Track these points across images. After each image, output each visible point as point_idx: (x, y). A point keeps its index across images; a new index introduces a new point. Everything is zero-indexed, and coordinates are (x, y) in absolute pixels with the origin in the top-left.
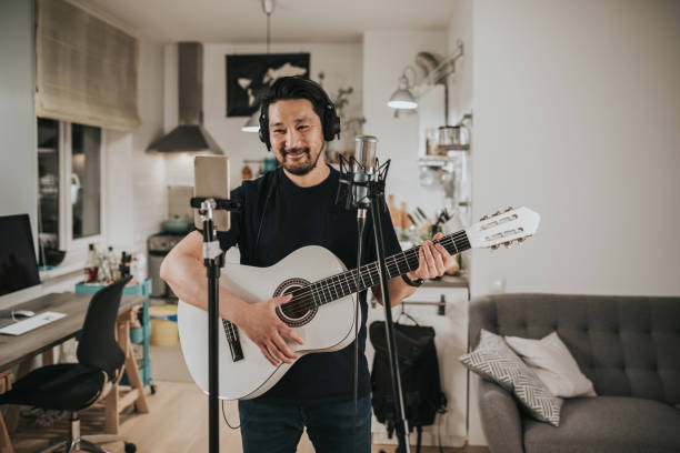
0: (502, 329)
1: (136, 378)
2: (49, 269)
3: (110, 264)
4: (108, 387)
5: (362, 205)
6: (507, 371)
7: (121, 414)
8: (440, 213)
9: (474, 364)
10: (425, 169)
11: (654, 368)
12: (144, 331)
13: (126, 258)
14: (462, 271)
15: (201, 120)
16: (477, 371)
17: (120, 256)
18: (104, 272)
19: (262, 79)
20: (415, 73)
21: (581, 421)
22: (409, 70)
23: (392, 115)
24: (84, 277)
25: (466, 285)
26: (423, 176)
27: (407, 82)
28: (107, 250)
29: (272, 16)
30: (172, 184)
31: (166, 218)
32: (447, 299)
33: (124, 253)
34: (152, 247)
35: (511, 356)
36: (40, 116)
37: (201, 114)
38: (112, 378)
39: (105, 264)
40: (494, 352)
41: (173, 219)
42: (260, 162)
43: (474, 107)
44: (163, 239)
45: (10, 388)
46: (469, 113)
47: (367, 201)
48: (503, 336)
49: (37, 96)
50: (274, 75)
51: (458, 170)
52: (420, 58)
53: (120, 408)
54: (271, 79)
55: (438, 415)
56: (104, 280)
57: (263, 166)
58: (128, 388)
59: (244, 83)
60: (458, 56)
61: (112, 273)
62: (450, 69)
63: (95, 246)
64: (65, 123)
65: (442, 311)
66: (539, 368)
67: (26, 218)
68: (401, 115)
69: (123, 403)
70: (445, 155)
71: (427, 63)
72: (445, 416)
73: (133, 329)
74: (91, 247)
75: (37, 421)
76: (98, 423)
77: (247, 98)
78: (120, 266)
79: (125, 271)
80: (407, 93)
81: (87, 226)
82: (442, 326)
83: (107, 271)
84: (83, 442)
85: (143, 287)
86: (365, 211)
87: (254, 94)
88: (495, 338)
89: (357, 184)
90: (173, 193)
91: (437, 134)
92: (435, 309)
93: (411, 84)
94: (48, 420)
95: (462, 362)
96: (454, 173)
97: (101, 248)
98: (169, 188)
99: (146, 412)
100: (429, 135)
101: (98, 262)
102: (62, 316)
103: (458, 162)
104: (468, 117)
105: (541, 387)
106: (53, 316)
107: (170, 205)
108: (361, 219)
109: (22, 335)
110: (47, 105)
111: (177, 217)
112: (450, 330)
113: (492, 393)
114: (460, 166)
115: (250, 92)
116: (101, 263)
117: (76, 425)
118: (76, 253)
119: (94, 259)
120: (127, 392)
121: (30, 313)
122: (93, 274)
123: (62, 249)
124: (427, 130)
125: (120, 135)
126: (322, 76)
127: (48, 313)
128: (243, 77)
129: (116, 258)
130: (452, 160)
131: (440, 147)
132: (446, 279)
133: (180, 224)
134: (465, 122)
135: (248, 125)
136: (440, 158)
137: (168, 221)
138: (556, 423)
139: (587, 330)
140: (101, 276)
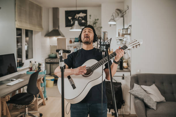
0: (140, 83)
1: (42, 96)
2: (20, 68)
3: (35, 66)
4: (35, 99)
5: (103, 51)
6: (142, 95)
7: (39, 105)
10: (118, 40)
12: (44, 84)
13: (40, 65)
14: (128, 67)
15: (59, 28)
16: (133, 95)
17: (38, 64)
18: (34, 68)
19: (75, 17)
20: (115, 14)
22: (114, 13)
23: (109, 26)
24: (29, 70)
25: (130, 71)
26: (118, 42)
28: (34, 62)
30: (51, 45)
31: (50, 54)
32: (125, 75)
34: (46, 62)
35: (143, 91)
36: (17, 28)
37: (59, 26)
38: (36, 97)
40: (138, 90)
41: (52, 54)
42: (74, 39)
43: (132, 23)
44: (49, 59)
45: (9, 99)
46: (130, 25)
47: (105, 50)
48: (140, 85)
49: (16, 22)
50: (78, 16)
51: (127, 40)
52: (116, 11)
53: (38, 104)
55: (122, 106)
56: (34, 70)
57: (75, 40)
58: (40, 99)
59: (70, 18)
60: (127, 10)
61: (36, 69)
62: (125, 13)
63: (32, 62)
64: (23, 29)
65: (123, 78)
66: (150, 94)
67: (13, 54)
68: (112, 26)
69: (39, 103)
70: (124, 36)
71: (118, 12)
72: (124, 106)
73: (41, 83)
74: (30, 62)
76: (33, 108)
77: (71, 22)
78: (38, 67)
79: (39, 68)
80: (113, 20)
81: (29, 56)
82: (123, 82)
83: (35, 68)
84: (29, 113)
85: (44, 72)
86: (104, 53)
87: (72, 21)
88: (138, 86)
89: (102, 45)
90: (52, 47)
91: (121, 31)
92: (121, 78)
93: (114, 17)
95: (129, 92)
96: (126, 41)
97: (33, 62)
98: (51, 46)
99: (45, 105)
100: (119, 31)
102: (23, 80)
103: (127, 38)
104: (130, 26)
106: (21, 80)
107: (51, 50)
108: (103, 55)
109: (13, 85)
110: (19, 25)
111: (53, 53)
112: (125, 84)
113: (138, 101)
114: (128, 39)
115: (71, 20)
116: (33, 66)
117: (27, 109)
118: (27, 63)
119: (31, 65)
120: (40, 100)
121: (15, 80)
122: (31, 69)
123: (23, 62)
124: (119, 30)
125: (38, 32)
126: (90, 16)
127: (19, 80)
128: (69, 16)
129: (37, 65)
130: (125, 37)
131: (123, 34)
132: (124, 70)
133: (53, 55)
134: (129, 27)
135: (71, 29)
136: (122, 37)
137: (50, 55)
138: (155, 109)
139: (163, 83)
140: (33, 69)
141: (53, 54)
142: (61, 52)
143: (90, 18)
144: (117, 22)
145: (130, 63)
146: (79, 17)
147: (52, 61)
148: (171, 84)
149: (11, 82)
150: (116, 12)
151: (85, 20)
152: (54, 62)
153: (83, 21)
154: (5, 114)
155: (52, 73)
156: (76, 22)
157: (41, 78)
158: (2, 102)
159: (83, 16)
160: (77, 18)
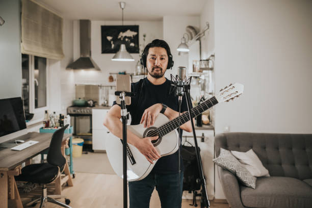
0: (230, 148)
1: (68, 171)
3: (55, 120)
4: (59, 174)
6: (233, 165)
7: (62, 186)
8: (201, 97)
9: (219, 162)
11: (293, 164)
12: (70, 149)
13: (62, 117)
14: (211, 123)
15: (90, 55)
16: (220, 165)
18: (52, 123)
19: (117, 36)
20: (188, 36)
21: (265, 187)
22: (186, 35)
23: (178, 54)
24: (43, 125)
25: (213, 129)
27: (185, 40)
28: (53, 113)
29: (124, 10)
30: (78, 83)
31: (75, 99)
32: (205, 135)
33: (60, 115)
34: (69, 112)
35: (234, 159)
36: (23, 53)
37: (90, 52)
39: (52, 120)
40: (227, 157)
41: (78, 99)
42: (117, 74)
43: (215, 51)
44: (74, 109)
45: (21, 173)
46: (213, 54)
47: (183, 93)
48: (230, 151)
49: (22, 44)
50: (122, 35)
51: (207, 79)
52: (189, 29)
53: (62, 184)
54: (122, 37)
56: (52, 127)
58: (64, 175)
59: (109, 38)
60: (207, 29)
61: (55, 124)
62: (202, 35)
63: (48, 112)
64: (31, 56)
65: (203, 140)
66: (246, 164)
68: (182, 54)
69: (63, 181)
70: (202, 72)
71: (191, 31)
73: (66, 148)
74: (46, 112)
75: (24, 190)
76: (51, 191)
77: (111, 45)
78: (59, 120)
79: (61, 123)
80: (185, 45)
82: (202, 147)
83: (54, 123)
84: (48, 198)
85: (70, 130)
86: (181, 97)
87: (114, 43)
88: (226, 151)
89: (179, 86)
90: (78, 87)
91: (198, 63)
92: (200, 139)
93: (187, 41)
94: (29, 189)
95: (214, 162)
96: (205, 80)
97: (50, 113)
98: (76, 85)
99: (72, 186)
100: (194, 63)
101: (49, 118)
102: (37, 142)
103: (207, 75)
104: (213, 56)
105: (247, 172)
106: (33, 142)
107: (76, 93)
108: (180, 100)
109: (22, 150)
110: (26, 48)
112: (206, 148)
113: (227, 175)
114: (209, 77)
115: (112, 42)
116: (51, 119)
117: (45, 190)
118: (39, 115)
119: (47, 117)
120: (64, 177)
121: (23, 141)
122: (47, 124)
123: (31, 112)
124: (193, 61)
125: (55, 61)
126: (144, 36)
127: (30, 141)
128: (109, 36)
129: (57, 117)
130: (204, 74)
131: (201, 69)
132: (204, 126)
133: (81, 102)
134: (211, 58)
135: (114, 58)
136: (199, 73)
137: (76, 101)
138: (254, 187)
139: (265, 148)
140: (51, 125)
141: (81, 100)
142: (123, 95)
143: (144, 40)
144: (189, 48)
145: (214, 117)
146: (126, 37)
147: (79, 111)
148: (278, 149)
149: (17, 145)
150: (187, 31)
151: (134, 43)
152: (83, 113)
153: (132, 45)
154: (13, 197)
155: (79, 132)
156: (123, 47)
157: (66, 140)
158: (8, 176)
159: (132, 36)
160: (122, 39)
